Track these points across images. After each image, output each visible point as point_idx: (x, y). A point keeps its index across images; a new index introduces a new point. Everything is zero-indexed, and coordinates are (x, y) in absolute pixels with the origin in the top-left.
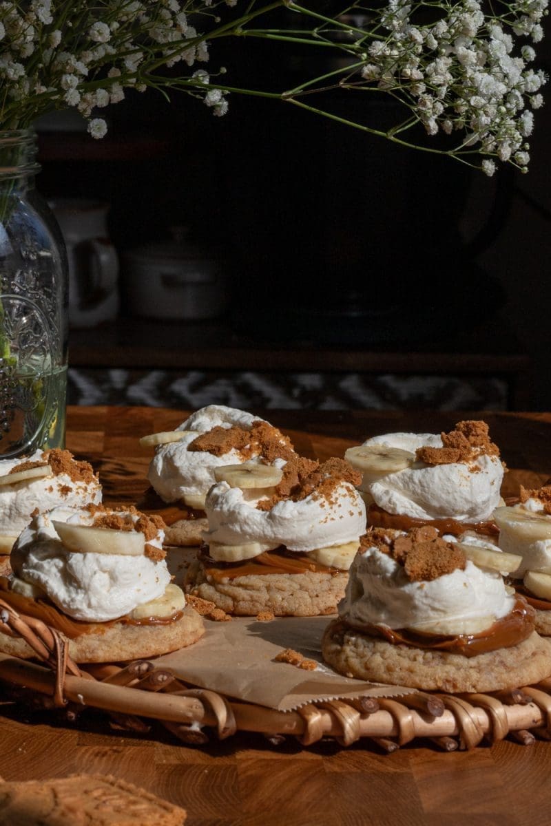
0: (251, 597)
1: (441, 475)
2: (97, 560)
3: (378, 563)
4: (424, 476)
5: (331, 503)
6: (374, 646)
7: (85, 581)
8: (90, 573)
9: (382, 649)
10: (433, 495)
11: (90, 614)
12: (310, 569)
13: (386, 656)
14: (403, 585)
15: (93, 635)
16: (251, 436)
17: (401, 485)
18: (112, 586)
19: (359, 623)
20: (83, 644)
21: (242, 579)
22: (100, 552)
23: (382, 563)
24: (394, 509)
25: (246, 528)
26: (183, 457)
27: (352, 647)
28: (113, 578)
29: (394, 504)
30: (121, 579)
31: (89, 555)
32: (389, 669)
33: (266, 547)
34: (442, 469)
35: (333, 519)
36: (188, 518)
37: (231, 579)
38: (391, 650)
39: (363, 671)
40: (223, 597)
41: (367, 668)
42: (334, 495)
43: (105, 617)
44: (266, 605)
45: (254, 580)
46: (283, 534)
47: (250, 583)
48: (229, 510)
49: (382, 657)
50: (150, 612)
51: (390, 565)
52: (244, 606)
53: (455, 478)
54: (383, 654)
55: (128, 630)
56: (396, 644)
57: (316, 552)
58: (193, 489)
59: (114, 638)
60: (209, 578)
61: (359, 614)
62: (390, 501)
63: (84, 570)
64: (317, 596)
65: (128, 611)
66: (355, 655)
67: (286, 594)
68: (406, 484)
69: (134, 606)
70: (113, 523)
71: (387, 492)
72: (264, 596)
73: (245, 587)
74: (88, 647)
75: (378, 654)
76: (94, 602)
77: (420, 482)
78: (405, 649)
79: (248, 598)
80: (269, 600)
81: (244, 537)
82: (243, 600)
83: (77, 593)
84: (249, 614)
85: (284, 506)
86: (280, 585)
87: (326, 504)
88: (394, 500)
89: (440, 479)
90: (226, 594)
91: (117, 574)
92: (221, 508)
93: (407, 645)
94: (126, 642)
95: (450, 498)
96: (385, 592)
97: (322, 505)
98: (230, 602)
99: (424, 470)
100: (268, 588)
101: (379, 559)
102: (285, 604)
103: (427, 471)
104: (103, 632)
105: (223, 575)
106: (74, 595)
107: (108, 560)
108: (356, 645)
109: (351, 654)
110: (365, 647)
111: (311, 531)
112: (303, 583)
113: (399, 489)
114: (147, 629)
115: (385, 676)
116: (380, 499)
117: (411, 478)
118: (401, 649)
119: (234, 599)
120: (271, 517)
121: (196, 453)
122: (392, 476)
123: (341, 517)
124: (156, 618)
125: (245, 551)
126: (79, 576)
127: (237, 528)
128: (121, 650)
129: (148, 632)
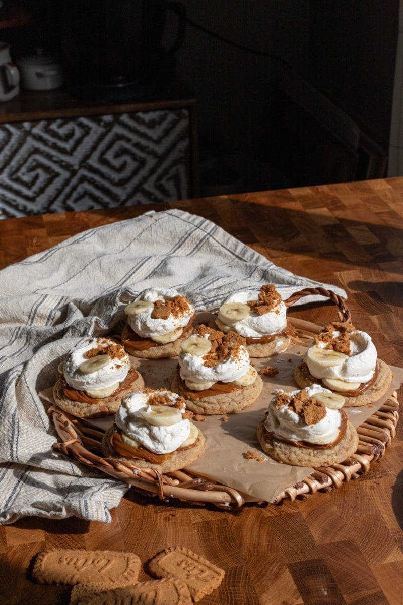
0: (212, 408)
1: (266, 320)
2: (166, 430)
3: (290, 416)
4: (258, 320)
5: (239, 360)
6: (290, 449)
7: (162, 440)
8: (163, 436)
9: (294, 451)
10: (263, 328)
11: (164, 452)
12: (234, 390)
13: (297, 454)
14: (303, 427)
15: (167, 461)
16: (175, 305)
17: (248, 324)
18: (172, 438)
19: (280, 438)
20: (164, 466)
21: (206, 399)
22: (165, 425)
23: (292, 417)
24: (247, 336)
25: (205, 377)
26: (150, 322)
27: (279, 448)
28: (172, 435)
29: (247, 334)
30: (176, 435)
31: (162, 428)
32: (300, 461)
33: (214, 383)
34: (265, 316)
35: (241, 367)
36: (155, 346)
37: (201, 399)
38: (298, 451)
39: (287, 461)
40: (199, 408)
41: (289, 460)
42: (239, 355)
43: (170, 451)
44: (219, 411)
45: (211, 399)
46: (221, 378)
47: (210, 401)
48: (196, 370)
49: (295, 454)
50: (187, 444)
51: (296, 417)
52: (209, 412)
53: (271, 319)
54: (295, 453)
55: (180, 454)
56: (300, 447)
57: (235, 381)
58: (156, 334)
59: (176, 459)
60: (189, 397)
61: (280, 434)
62: (245, 333)
63: (161, 435)
64: (240, 403)
65: (179, 446)
66: (281, 453)
67: (227, 405)
68: (251, 324)
69: (181, 443)
70: (161, 401)
71: (243, 329)
72: (218, 407)
73: (208, 403)
74: (167, 467)
75: (293, 453)
76: (166, 447)
77: (257, 323)
78: (304, 449)
79: (211, 408)
80: (220, 408)
81: (204, 381)
82: (209, 409)
83: (158, 444)
84: (212, 414)
85: (221, 367)
86: (223, 401)
87: (238, 362)
88: (246, 332)
89: (265, 321)
90: (200, 406)
91: (174, 433)
92: (192, 368)
93: (305, 448)
94: (181, 461)
95: (270, 328)
96: (294, 428)
97: (236, 363)
98: (202, 410)
99: (257, 317)
100: (219, 402)
101: (290, 414)
102: (228, 409)
103: (259, 318)
104: (171, 458)
105: (197, 397)
106: (157, 446)
107: (169, 429)
108: (280, 447)
109: (279, 452)
110: (285, 448)
111: (233, 375)
112: (233, 398)
113: (247, 326)
114: (188, 451)
115: (298, 464)
116: (240, 332)
117: (252, 321)
118: (303, 450)
119: (204, 408)
120: (216, 372)
121: (156, 319)
122: (243, 320)
123: (244, 365)
124: (190, 445)
125: (205, 386)
126: (158, 438)
127: (201, 377)
128: (180, 465)
129: (189, 453)
